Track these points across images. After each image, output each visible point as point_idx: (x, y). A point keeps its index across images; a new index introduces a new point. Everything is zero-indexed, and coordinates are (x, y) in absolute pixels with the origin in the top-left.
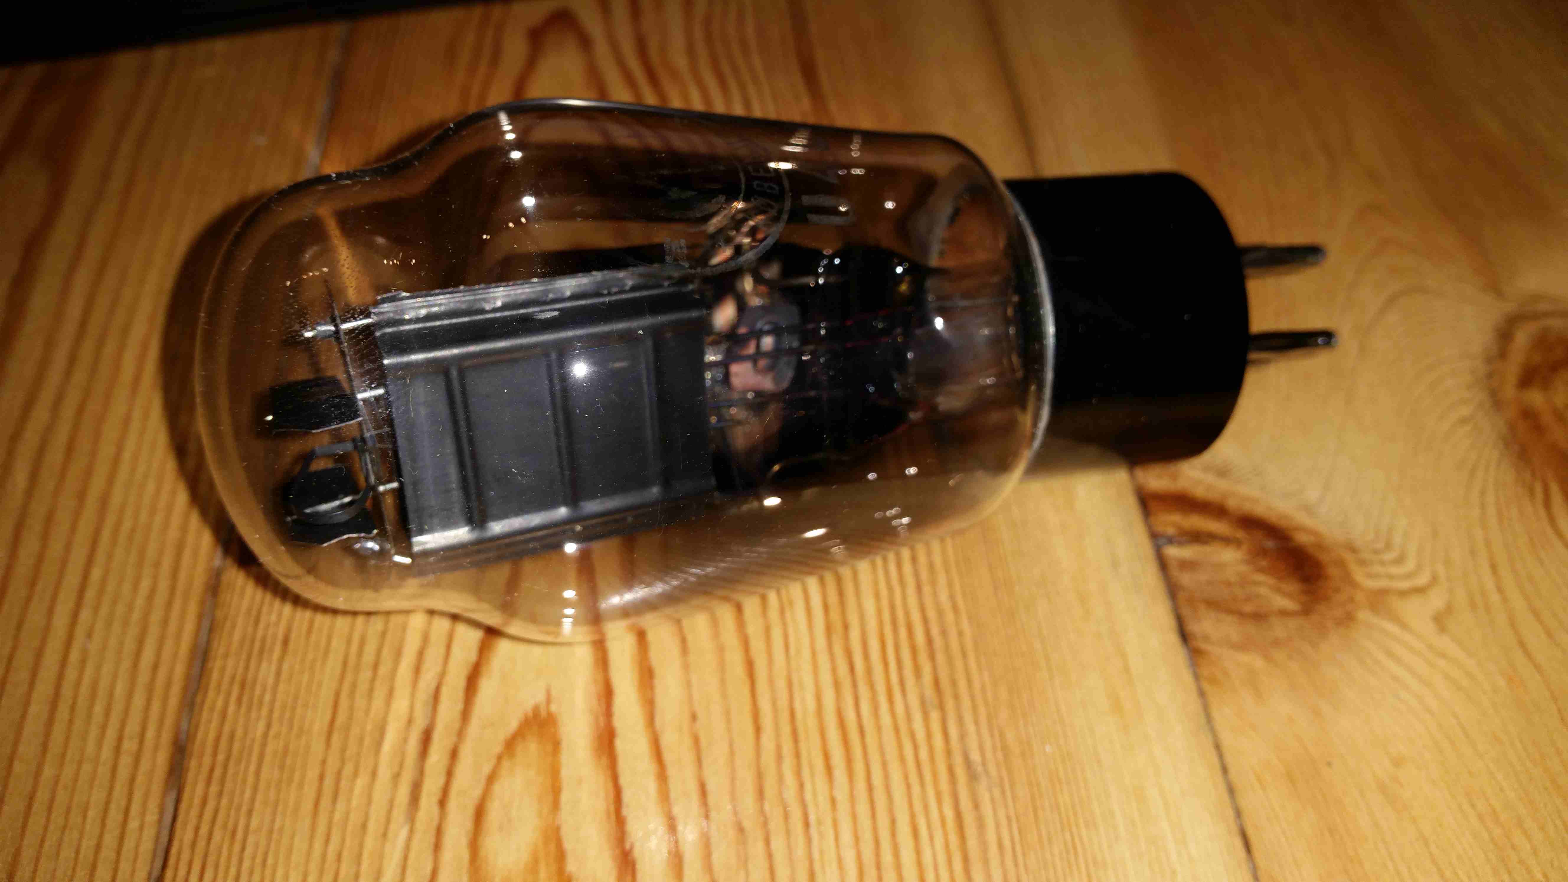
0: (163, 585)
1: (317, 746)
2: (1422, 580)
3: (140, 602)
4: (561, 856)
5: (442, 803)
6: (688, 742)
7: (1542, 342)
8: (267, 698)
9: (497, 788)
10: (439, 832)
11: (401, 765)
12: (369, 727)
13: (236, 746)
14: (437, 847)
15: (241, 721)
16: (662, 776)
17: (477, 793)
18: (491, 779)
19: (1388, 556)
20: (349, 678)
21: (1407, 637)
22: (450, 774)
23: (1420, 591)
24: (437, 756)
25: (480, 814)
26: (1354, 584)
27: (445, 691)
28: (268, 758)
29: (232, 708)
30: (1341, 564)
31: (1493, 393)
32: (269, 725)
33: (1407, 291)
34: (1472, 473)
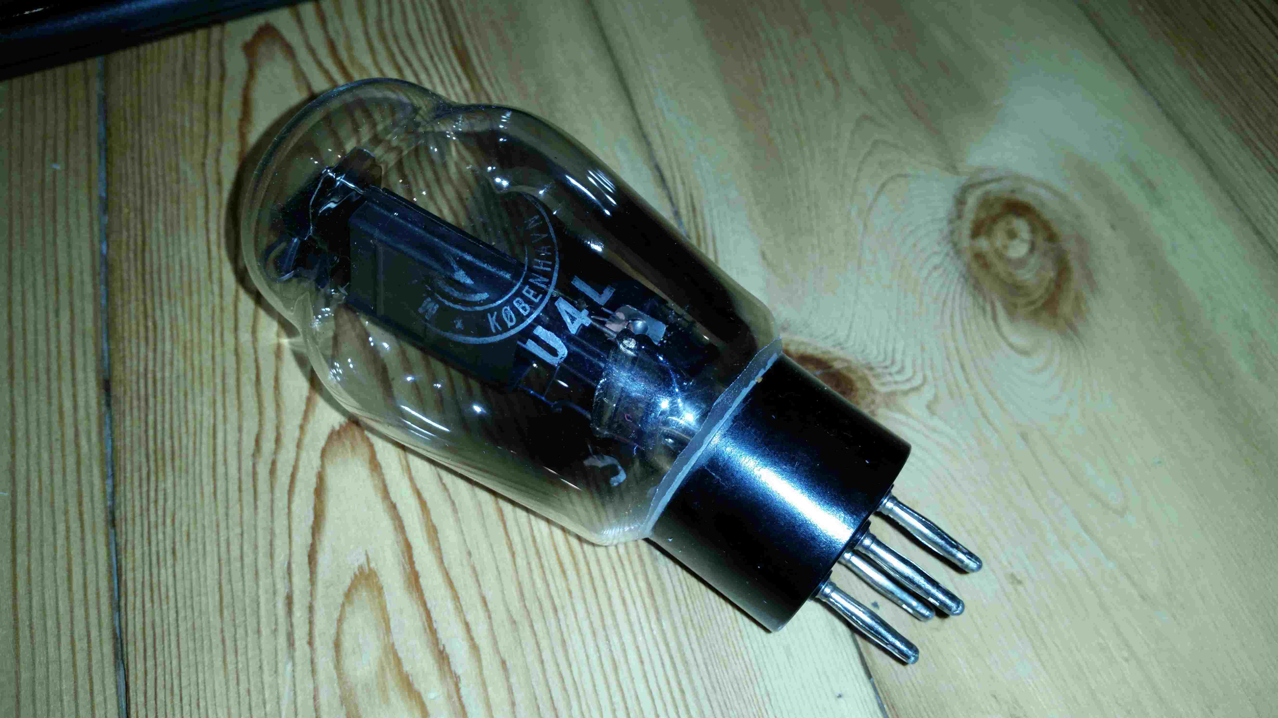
0: (75, 526)
1: (215, 620)
2: (917, 382)
3: (60, 542)
4: (398, 662)
5: (310, 643)
6: (468, 571)
7: (985, 203)
8: (171, 593)
9: (345, 626)
10: (313, 662)
11: (276, 624)
12: (247, 601)
13: (158, 631)
14: (314, 672)
15: (157, 612)
16: (456, 597)
17: (333, 631)
18: (340, 621)
19: (894, 369)
20: (225, 570)
21: (911, 421)
22: (311, 623)
23: (917, 389)
24: (299, 613)
25: (337, 645)
26: (874, 392)
27: (295, 568)
28: (183, 635)
29: (148, 605)
30: (864, 379)
31: (955, 245)
32: (177, 612)
33: (892, 178)
34: (944, 303)
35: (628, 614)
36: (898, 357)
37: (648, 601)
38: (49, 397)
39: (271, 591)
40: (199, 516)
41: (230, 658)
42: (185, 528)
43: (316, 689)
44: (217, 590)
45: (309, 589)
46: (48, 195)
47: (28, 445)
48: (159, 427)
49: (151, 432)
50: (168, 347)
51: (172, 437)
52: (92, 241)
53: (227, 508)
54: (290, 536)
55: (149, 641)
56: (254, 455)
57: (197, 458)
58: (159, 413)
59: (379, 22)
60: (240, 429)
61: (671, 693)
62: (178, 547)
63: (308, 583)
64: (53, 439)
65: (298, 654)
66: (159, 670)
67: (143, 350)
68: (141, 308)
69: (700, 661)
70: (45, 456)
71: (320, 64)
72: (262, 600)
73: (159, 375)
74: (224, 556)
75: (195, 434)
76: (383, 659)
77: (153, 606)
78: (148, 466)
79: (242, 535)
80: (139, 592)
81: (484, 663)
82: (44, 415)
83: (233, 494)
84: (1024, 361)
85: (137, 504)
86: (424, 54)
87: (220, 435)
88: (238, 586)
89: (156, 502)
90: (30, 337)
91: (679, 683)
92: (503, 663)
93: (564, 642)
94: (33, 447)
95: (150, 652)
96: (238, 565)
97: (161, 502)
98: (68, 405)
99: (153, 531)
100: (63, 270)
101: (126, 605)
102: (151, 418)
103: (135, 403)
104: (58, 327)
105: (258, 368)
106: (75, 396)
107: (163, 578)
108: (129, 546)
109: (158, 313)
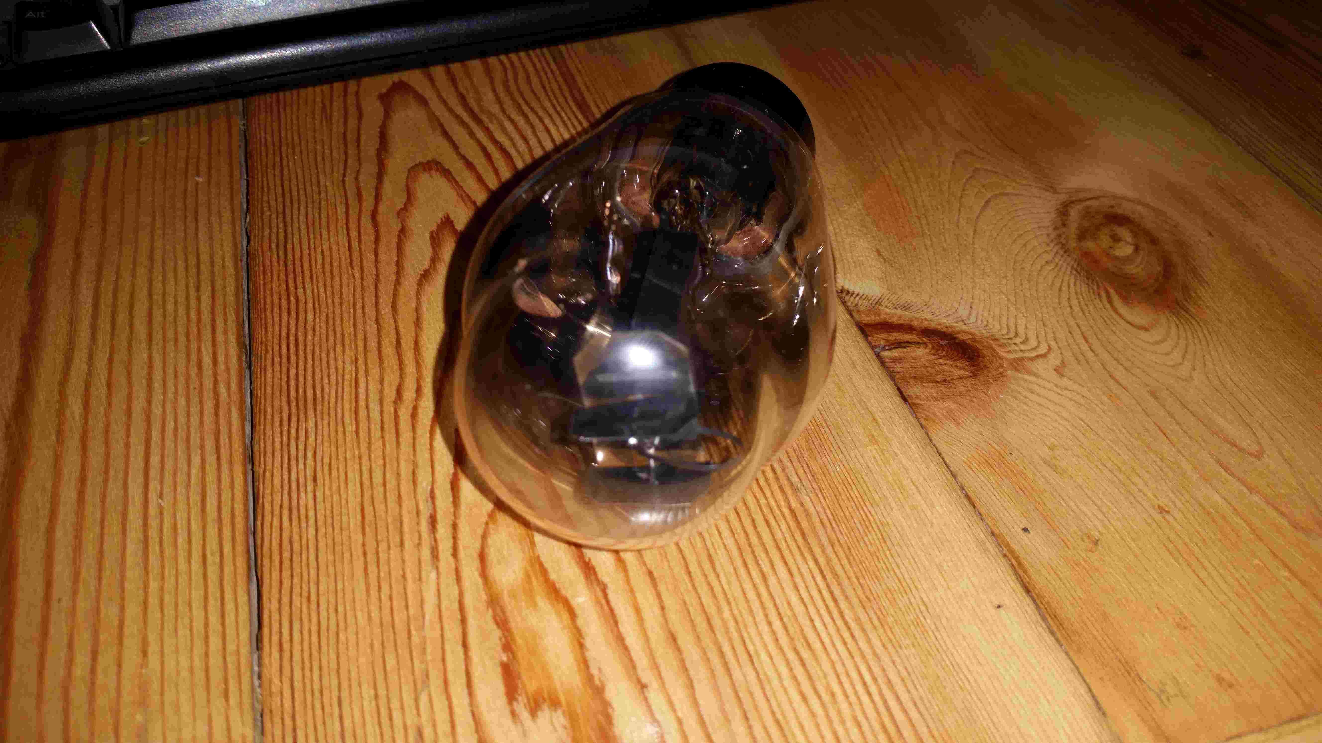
0: (211, 458)
1: (356, 536)
2: (1043, 350)
3: (195, 471)
4: (544, 572)
5: (455, 554)
7: (1087, 214)
8: (311, 514)
9: (490, 541)
10: (457, 572)
11: (420, 539)
12: (390, 520)
13: (296, 546)
14: (459, 579)
15: (296, 530)
17: (477, 545)
18: (484, 537)
19: (1018, 340)
20: (367, 494)
21: (1040, 381)
22: (455, 538)
23: (1043, 356)
24: (443, 531)
25: (482, 557)
26: (1001, 358)
27: (437, 493)
28: (322, 550)
29: (286, 523)
30: (990, 347)
31: (1063, 245)
32: (317, 530)
33: (996, 196)
34: (1060, 290)
35: (773, 534)
36: (1021, 331)
37: (793, 524)
38: (188, 355)
39: (415, 512)
40: (341, 450)
41: (372, 568)
42: (326, 460)
43: (461, 594)
44: (359, 510)
45: (452, 510)
46: (190, 201)
47: (165, 393)
48: (301, 379)
49: (293, 383)
50: (310, 317)
51: (314, 388)
52: (234, 237)
53: (370, 443)
54: (432, 467)
55: (286, 555)
56: (395, 402)
57: (339, 405)
58: (301, 367)
59: (506, 82)
60: (382, 382)
61: (824, 601)
62: (319, 475)
63: (451, 505)
64: (192, 387)
65: (442, 565)
66: (296, 580)
67: (285, 319)
68: (284, 287)
69: (851, 574)
70: (182, 401)
71: (451, 111)
72: (406, 520)
73: (301, 339)
74: (366, 483)
75: (337, 384)
76: (529, 568)
77: (291, 525)
78: (290, 409)
79: (384, 465)
80: (277, 512)
81: (631, 574)
82: (182, 369)
83: (376, 433)
84: (1143, 335)
85: (277, 440)
86: (547, 104)
87: (362, 385)
88: (380, 507)
89: (297, 438)
90: (170, 307)
91: (832, 594)
92: (650, 573)
93: (710, 557)
94: (170, 395)
95: (286, 564)
96: (381, 489)
97: (302, 438)
98: (207, 360)
99: (293, 462)
100: (205, 257)
101: (262, 525)
102: (293, 371)
103: (277, 359)
104: (199, 300)
105: (398, 333)
106: (214, 354)
107: (302, 502)
108: (268, 475)
109: (301, 291)
